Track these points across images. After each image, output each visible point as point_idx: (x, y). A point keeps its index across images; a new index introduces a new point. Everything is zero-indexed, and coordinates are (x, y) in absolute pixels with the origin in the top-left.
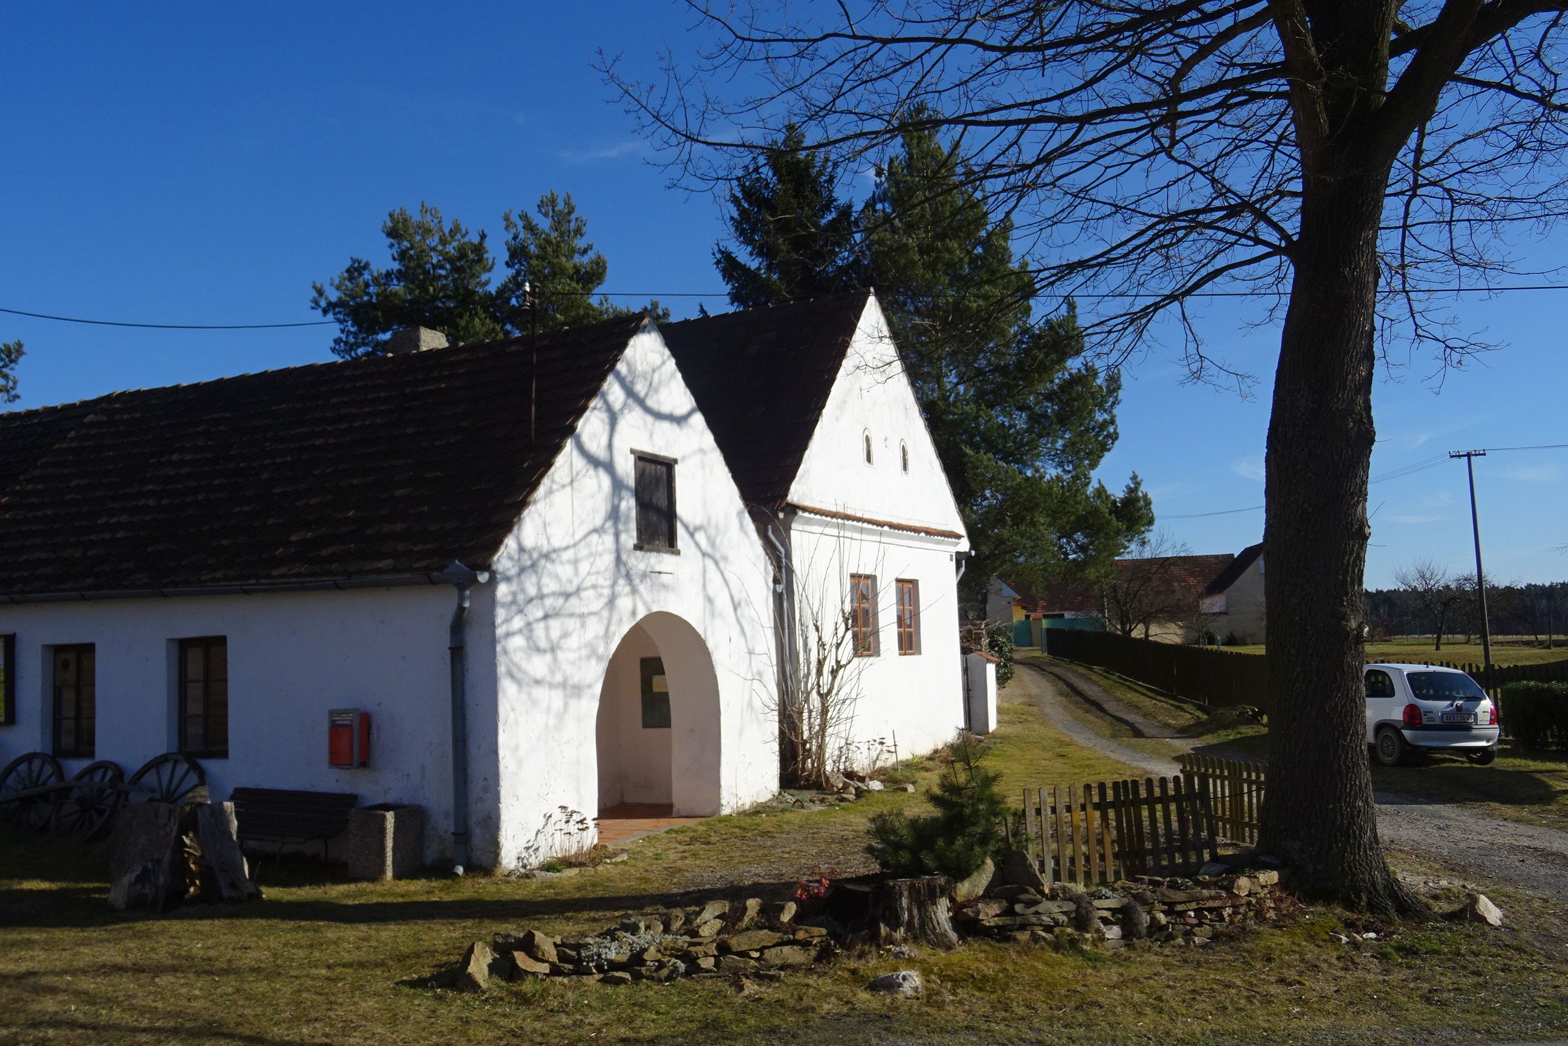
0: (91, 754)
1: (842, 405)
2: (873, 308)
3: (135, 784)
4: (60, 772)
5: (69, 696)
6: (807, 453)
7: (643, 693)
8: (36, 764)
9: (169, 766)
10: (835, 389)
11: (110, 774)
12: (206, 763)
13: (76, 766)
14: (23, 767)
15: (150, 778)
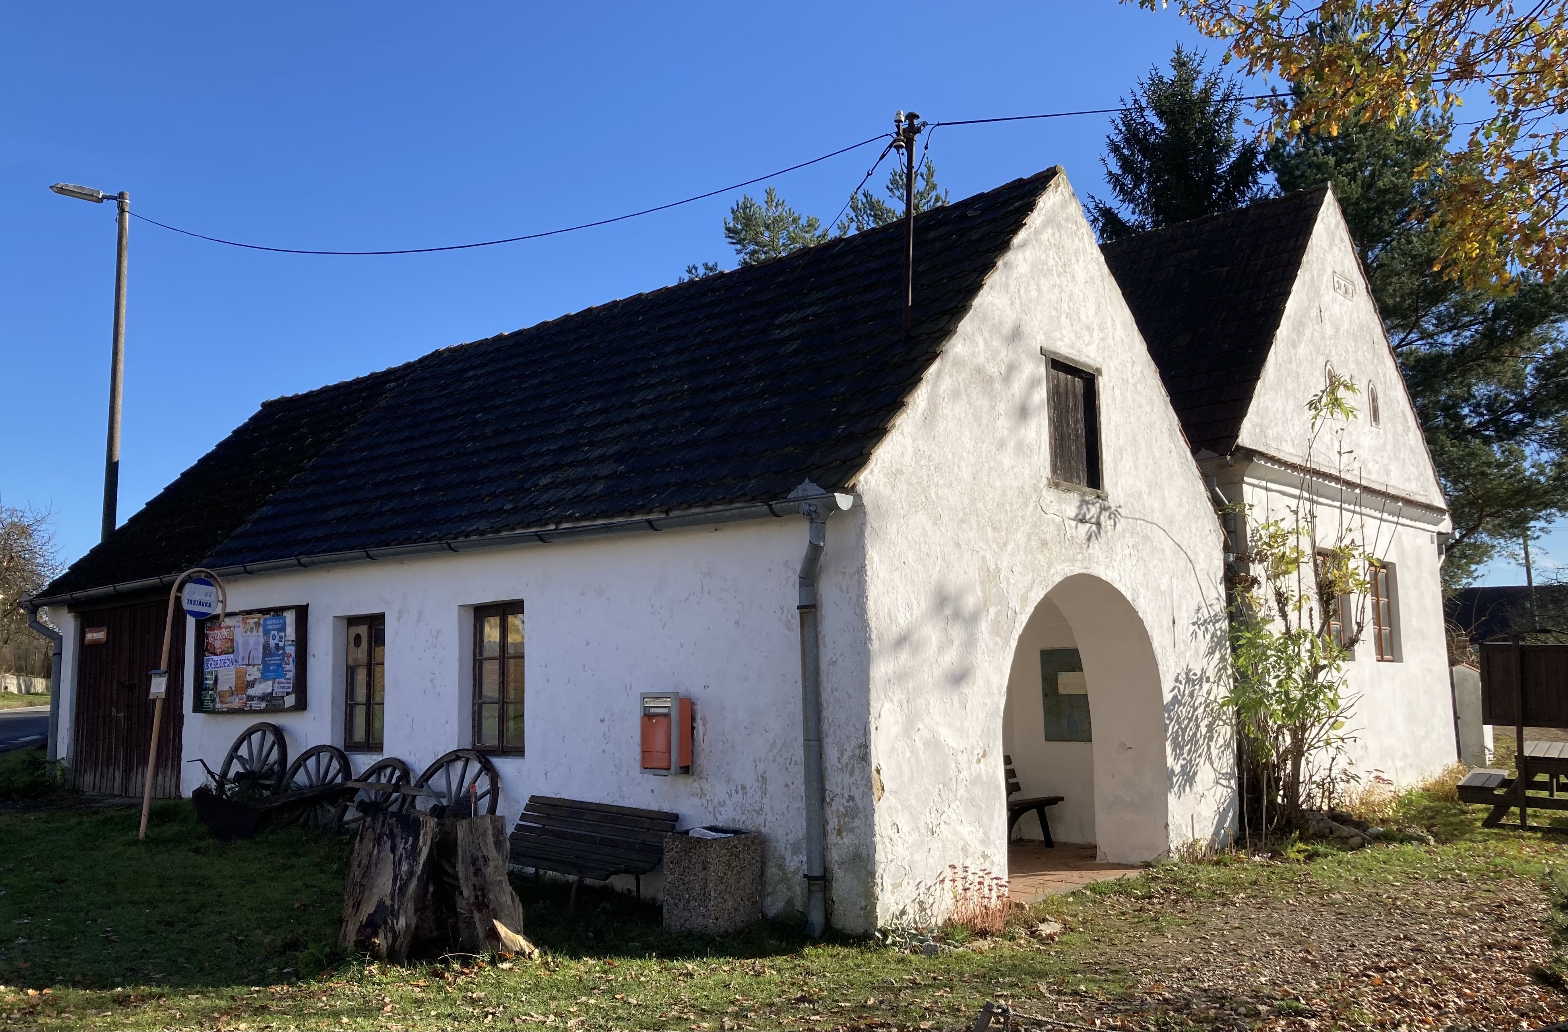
0: (378, 748)
1: (1299, 327)
2: (1332, 208)
3: (422, 787)
4: (346, 768)
5: (361, 676)
6: (1259, 384)
7: (1045, 695)
8: (325, 757)
9: (460, 765)
10: (1292, 305)
11: (397, 773)
12: (499, 763)
13: (363, 762)
14: (311, 762)
15: (438, 781)
